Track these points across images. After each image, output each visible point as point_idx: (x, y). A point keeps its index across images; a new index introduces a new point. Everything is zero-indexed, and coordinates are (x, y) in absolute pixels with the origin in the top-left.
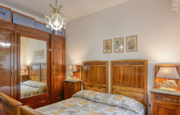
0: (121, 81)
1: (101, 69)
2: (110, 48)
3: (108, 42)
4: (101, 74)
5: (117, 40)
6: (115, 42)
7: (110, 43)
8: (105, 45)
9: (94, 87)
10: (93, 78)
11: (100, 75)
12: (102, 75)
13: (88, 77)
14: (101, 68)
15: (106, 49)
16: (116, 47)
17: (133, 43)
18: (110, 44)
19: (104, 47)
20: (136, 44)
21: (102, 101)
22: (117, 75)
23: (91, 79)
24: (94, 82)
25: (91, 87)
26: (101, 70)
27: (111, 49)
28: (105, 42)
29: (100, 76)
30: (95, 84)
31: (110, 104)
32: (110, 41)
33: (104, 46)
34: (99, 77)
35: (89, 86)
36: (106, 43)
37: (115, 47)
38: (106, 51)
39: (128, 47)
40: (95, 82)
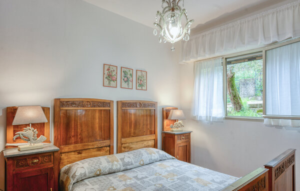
0: (132, 129)
1: (101, 113)
2: (114, 79)
3: (112, 69)
4: (101, 123)
5: (125, 69)
6: (122, 73)
7: (114, 71)
8: (106, 72)
9: (87, 151)
10: (85, 134)
11: (99, 126)
12: (103, 124)
13: (73, 134)
14: (103, 112)
15: (108, 79)
16: (124, 79)
17: (142, 79)
18: (114, 73)
19: (105, 76)
20: (145, 81)
21: (138, 164)
22: (127, 123)
23: (79, 137)
24: (88, 142)
25: (79, 153)
26: (103, 116)
27: (116, 81)
28: (106, 67)
29: (100, 128)
30: (89, 144)
31: (149, 163)
32: (115, 68)
33: (104, 74)
34: (97, 130)
35: (74, 151)
36: (108, 70)
37: (122, 79)
38: (108, 83)
39: (138, 84)
40: (90, 139)
